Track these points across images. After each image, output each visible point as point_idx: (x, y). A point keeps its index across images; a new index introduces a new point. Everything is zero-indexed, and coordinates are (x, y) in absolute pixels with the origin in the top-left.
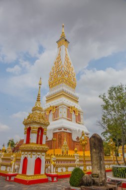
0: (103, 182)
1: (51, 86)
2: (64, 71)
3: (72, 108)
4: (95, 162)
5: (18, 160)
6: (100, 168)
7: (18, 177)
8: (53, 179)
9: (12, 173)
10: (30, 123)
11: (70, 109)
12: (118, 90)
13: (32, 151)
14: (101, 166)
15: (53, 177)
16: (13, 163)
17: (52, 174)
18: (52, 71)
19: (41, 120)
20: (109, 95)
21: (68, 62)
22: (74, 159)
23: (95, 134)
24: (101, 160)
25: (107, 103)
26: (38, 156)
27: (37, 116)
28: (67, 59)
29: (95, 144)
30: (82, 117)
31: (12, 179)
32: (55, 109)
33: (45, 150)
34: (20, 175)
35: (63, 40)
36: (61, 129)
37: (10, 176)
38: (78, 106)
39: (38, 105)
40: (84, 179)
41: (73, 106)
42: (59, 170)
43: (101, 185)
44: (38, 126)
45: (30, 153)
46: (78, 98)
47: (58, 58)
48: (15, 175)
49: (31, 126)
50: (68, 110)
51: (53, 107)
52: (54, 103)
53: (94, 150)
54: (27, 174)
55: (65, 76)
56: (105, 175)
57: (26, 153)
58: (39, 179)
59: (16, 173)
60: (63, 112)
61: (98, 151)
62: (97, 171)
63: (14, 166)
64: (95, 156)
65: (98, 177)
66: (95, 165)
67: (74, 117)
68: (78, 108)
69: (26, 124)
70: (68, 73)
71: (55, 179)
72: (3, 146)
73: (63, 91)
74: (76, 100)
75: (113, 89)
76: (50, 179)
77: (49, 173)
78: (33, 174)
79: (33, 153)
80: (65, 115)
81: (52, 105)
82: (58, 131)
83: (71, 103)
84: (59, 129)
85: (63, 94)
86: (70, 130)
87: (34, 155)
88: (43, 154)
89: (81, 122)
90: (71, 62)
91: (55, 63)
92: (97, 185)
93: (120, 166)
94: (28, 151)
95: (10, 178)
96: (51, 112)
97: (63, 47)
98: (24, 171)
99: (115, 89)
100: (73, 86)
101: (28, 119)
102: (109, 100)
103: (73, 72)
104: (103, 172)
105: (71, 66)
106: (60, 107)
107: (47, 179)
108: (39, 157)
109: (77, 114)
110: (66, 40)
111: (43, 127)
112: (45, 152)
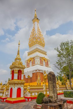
0: (55, 101)
1: (30, 46)
2: (37, 37)
3: (43, 58)
4: (51, 89)
5: (7, 90)
6: (54, 92)
7: (8, 99)
8: (28, 100)
9: (4, 97)
10: (13, 68)
11: (42, 59)
12: (66, 44)
13: (15, 84)
14: (54, 91)
15: (28, 98)
16: (5, 91)
17: (28, 97)
18: (30, 37)
19: (20, 65)
20: (60, 48)
21: (39, 32)
22: (42, 87)
23: (51, 72)
24: (54, 88)
25: (59, 53)
26: (18, 87)
27: (17, 63)
28: (38, 30)
29: (50, 78)
30: (49, 63)
31: (5, 100)
32: (33, 60)
33: (23, 83)
34: (9, 98)
35: (36, 19)
36: (37, 71)
37: (3, 99)
38: (46, 57)
39: (18, 57)
40: (44, 99)
41: (43, 57)
42: (33, 94)
43: (54, 103)
44: (18, 69)
45: (13, 85)
46: (46, 52)
47: (33, 30)
48: (6, 98)
49: (14, 69)
50: (41, 59)
51: (32, 58)
52: (32, 56)
53: (50, 82)
54: (12, 98)
55: (38, 40)
56: (57, 96)
57: (12, 85)
58: (19, 100)
59: (7, 97)
60: (38, 61)
61: (52, 82)
62: (52, 94)
63: (6, 93)
64: (51, 85)
65: (52, 98)
66: (51, 91)
67: (44, 63)
68: (46, 58)
69: (11, 68)
70: (40, 38)
71: (30, 100)
72: (6, 82)
73: (37, 48)
74: (45, 53)
75: (63, 44)
76: (27, 100)
77: (26, 96)
78: (16, 97)
79: (19, 85)
80: (39, 63)
81: (31, 57)
82: (35, 72)
83: (42, 55)
84: (36, 71)
85: (37, 50)
86: (42, 71)
87: (16, 86)
88: (22, 85)
89: (49, 66)
90: (41, 31)
91: (32, 33)
92: (52, 103)
93: (68, 91)
94: (12, 84)
95: (3, 100)
96: (31, 61)
97: (36, 23)
98: (11, 96)
99: (64, 44)
100: (43, 45)
101: (12, 65)
102: (61, 51)
103: (43, 37)
104: (56, 95)
105: (41, 34)
106: (35, 58)
107: (25, 100)
108: (20, 87)
109: (46, 62)
110: (37, 19)
111: (21, 70)
112: (23, 84)
